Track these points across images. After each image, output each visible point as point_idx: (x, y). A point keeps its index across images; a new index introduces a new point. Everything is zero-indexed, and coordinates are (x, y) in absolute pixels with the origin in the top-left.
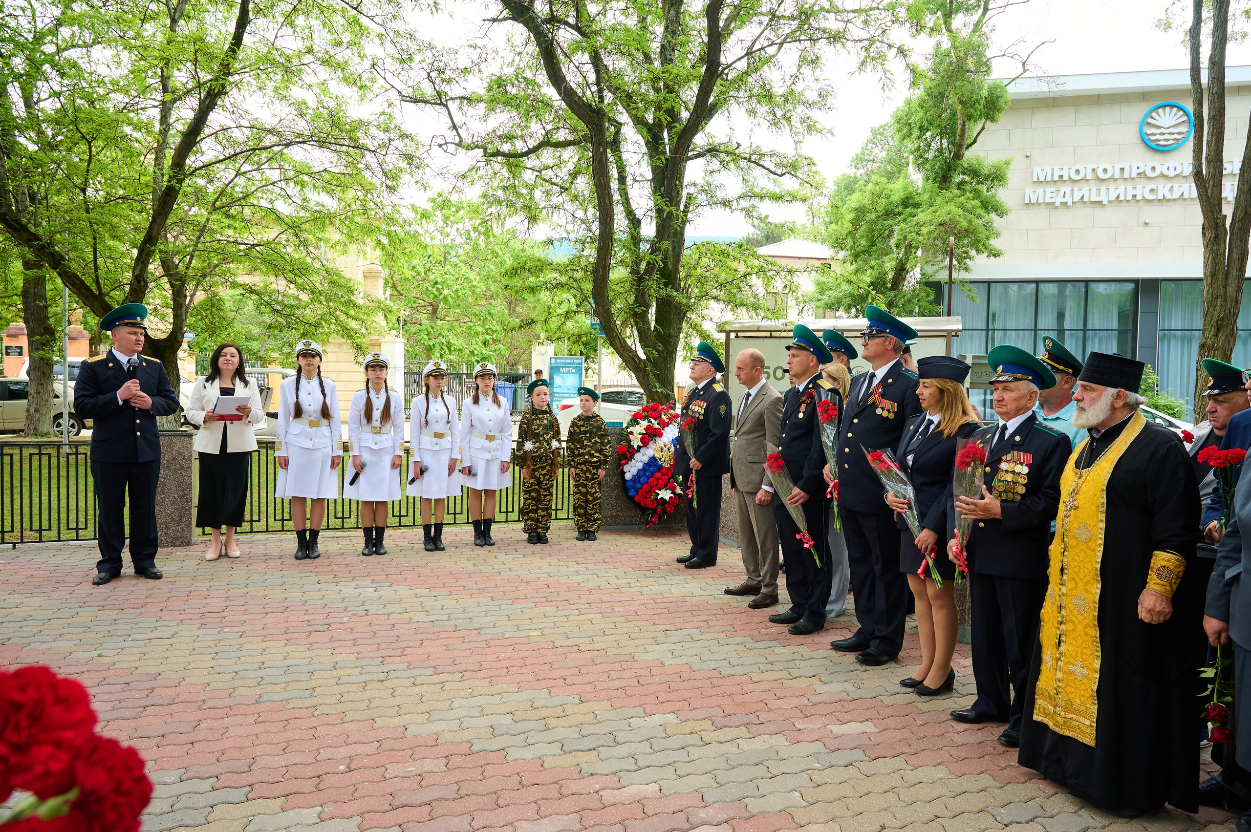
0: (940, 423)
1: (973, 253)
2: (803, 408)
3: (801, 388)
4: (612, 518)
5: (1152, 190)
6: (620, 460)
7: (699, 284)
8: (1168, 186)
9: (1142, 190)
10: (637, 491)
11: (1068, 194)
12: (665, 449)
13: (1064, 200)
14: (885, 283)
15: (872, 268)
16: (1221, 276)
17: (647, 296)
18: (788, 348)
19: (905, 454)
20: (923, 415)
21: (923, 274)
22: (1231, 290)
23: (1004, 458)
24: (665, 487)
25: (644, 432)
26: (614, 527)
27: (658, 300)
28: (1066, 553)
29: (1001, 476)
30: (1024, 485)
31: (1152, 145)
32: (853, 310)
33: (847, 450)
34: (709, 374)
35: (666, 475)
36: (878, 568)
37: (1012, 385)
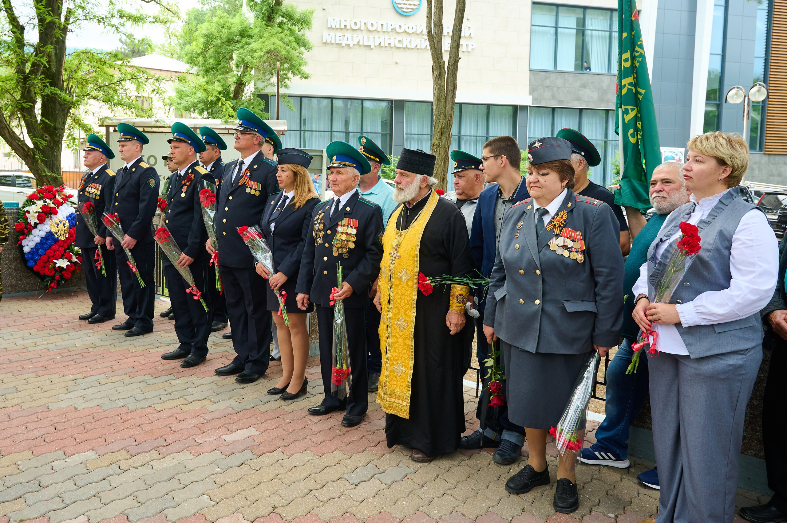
0: (293, 198)
1: (290, 75)
2: (185, 189)
3: (182, 173)
4: (12, 286)
5: (400, 41)
6: (18, 236)
7: (80, 86)
8: (409, 39)
9: (394, 40)
10: (36, 262)
11: (350, 39)
12: (61, 225)
13: (348, 43)
14: (228, 93)
15: (219, 81)
16: (443, 100)
17: (33, 93)
18: (170, 141)
19: (269, 223)
20: (280, 193)
21: (256, 88)
22: (448, 109)
23: (340, 223)
24: (62, 256)
25: (40, 210)
26: (14, 294)
27: (43, 97)
28: (392, 289)
29: (338, 236)
30: (353, 242)
31: (399, 11)
32: (205, 113)
33: (225, 221)
34: (101, 161)
35: (62, 246)
36: (250, 309)
37: (342, 170)
